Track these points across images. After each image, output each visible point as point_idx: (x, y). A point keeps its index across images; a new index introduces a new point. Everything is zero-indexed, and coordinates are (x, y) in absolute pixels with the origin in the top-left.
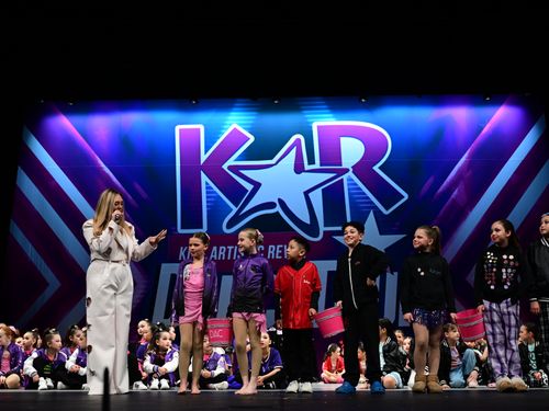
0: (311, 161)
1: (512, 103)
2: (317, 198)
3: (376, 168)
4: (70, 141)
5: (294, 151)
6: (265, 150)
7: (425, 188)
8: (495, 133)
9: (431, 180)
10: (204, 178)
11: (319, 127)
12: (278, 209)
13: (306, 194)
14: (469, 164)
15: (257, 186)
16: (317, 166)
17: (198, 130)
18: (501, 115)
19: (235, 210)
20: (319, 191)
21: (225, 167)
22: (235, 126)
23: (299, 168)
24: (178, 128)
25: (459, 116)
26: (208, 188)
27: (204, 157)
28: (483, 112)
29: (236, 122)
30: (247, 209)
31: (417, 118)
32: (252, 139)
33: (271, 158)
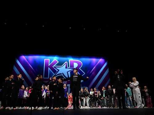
0: (69, 66)
1: (103, 58)
2: (69, 73)
3: (80, 68)
4: (24, 61)
5: (65, 65)
6: (60, 64)
7: (88, 72)
8: (100, 63)
9: (89, 71)
10: (49, 68)
11: (70, 61)
12: (62, 75)
13: (67, 72)
14: (95, 68)
15: (59, 70)
16: (69, 67)
17: (49, 60)
18: (101, 60)
19: (54, 74)
20: (70, 72)
21: (53, 67)
22: (55, 60)
23: (66, 68)
24: (45, 59)
25: (94, 60)
26: (50, 70)
27: (49, 65)
28: (98, 60)
29: (55, 59)
30: (57, 74)
31: (87, 60)
32: (58, 62)
33: (61, 65)
